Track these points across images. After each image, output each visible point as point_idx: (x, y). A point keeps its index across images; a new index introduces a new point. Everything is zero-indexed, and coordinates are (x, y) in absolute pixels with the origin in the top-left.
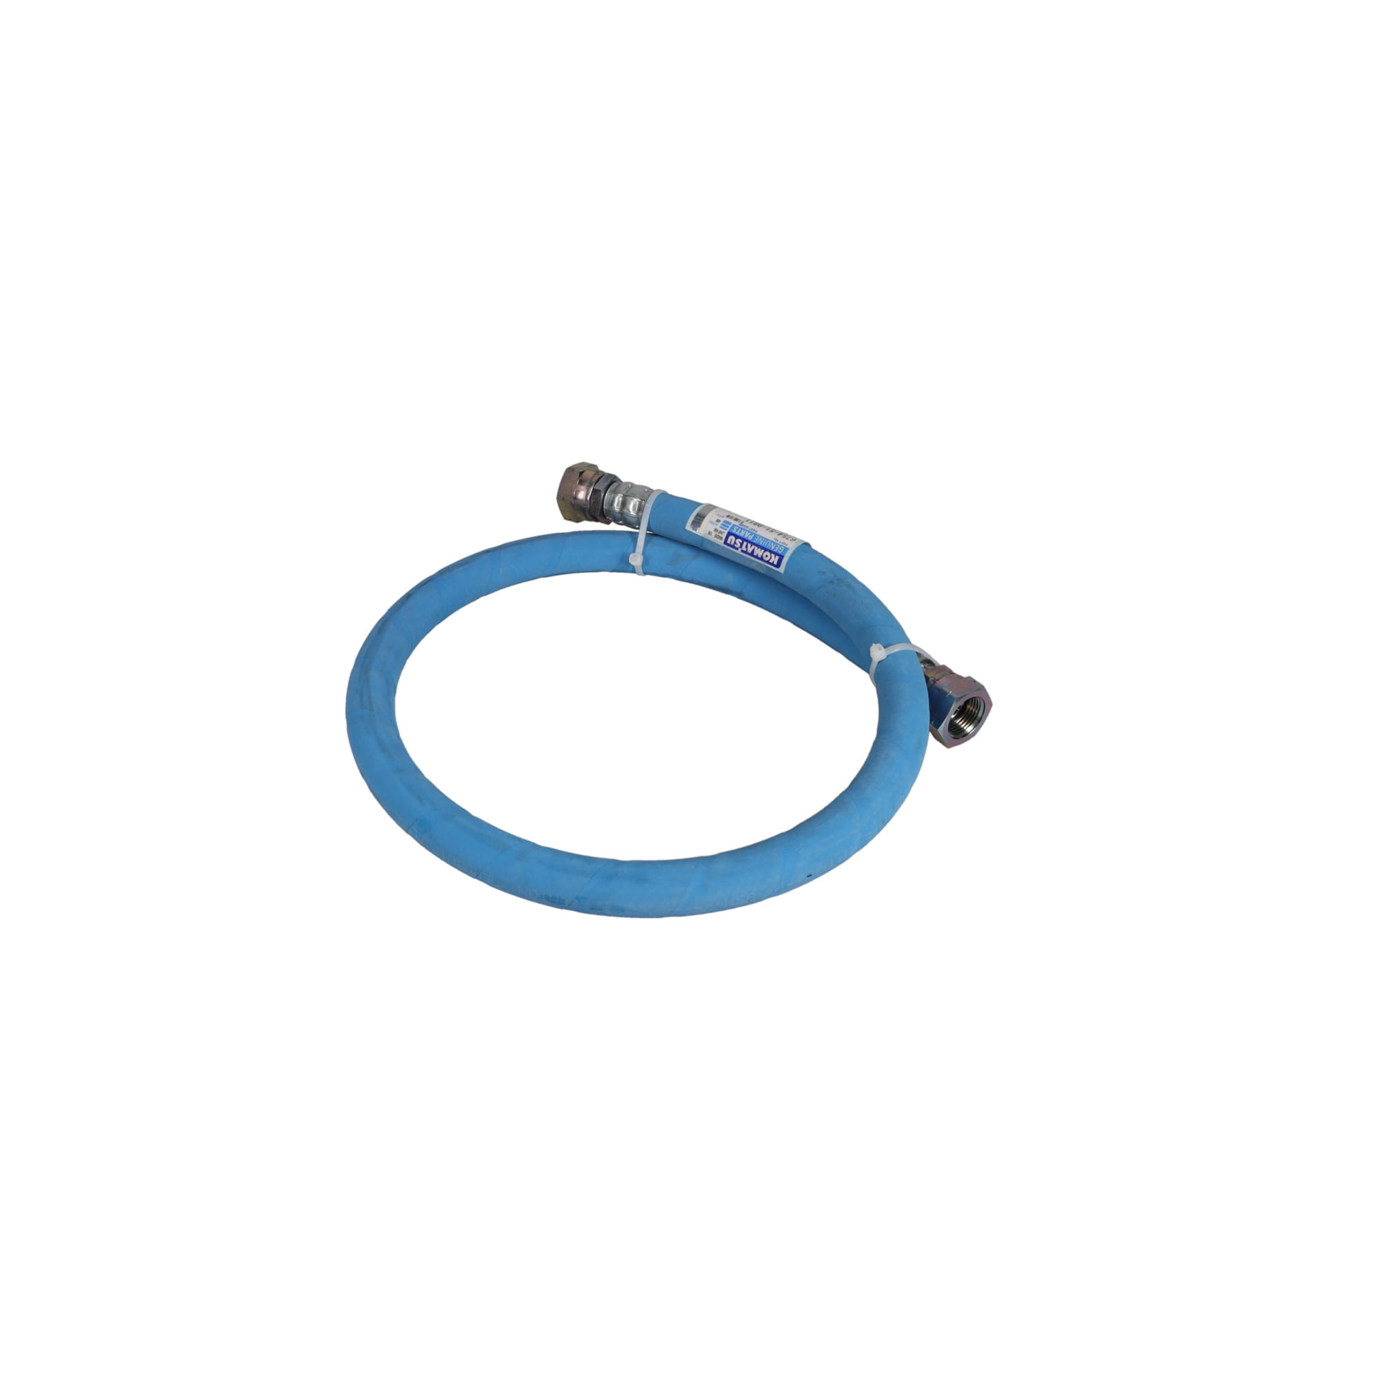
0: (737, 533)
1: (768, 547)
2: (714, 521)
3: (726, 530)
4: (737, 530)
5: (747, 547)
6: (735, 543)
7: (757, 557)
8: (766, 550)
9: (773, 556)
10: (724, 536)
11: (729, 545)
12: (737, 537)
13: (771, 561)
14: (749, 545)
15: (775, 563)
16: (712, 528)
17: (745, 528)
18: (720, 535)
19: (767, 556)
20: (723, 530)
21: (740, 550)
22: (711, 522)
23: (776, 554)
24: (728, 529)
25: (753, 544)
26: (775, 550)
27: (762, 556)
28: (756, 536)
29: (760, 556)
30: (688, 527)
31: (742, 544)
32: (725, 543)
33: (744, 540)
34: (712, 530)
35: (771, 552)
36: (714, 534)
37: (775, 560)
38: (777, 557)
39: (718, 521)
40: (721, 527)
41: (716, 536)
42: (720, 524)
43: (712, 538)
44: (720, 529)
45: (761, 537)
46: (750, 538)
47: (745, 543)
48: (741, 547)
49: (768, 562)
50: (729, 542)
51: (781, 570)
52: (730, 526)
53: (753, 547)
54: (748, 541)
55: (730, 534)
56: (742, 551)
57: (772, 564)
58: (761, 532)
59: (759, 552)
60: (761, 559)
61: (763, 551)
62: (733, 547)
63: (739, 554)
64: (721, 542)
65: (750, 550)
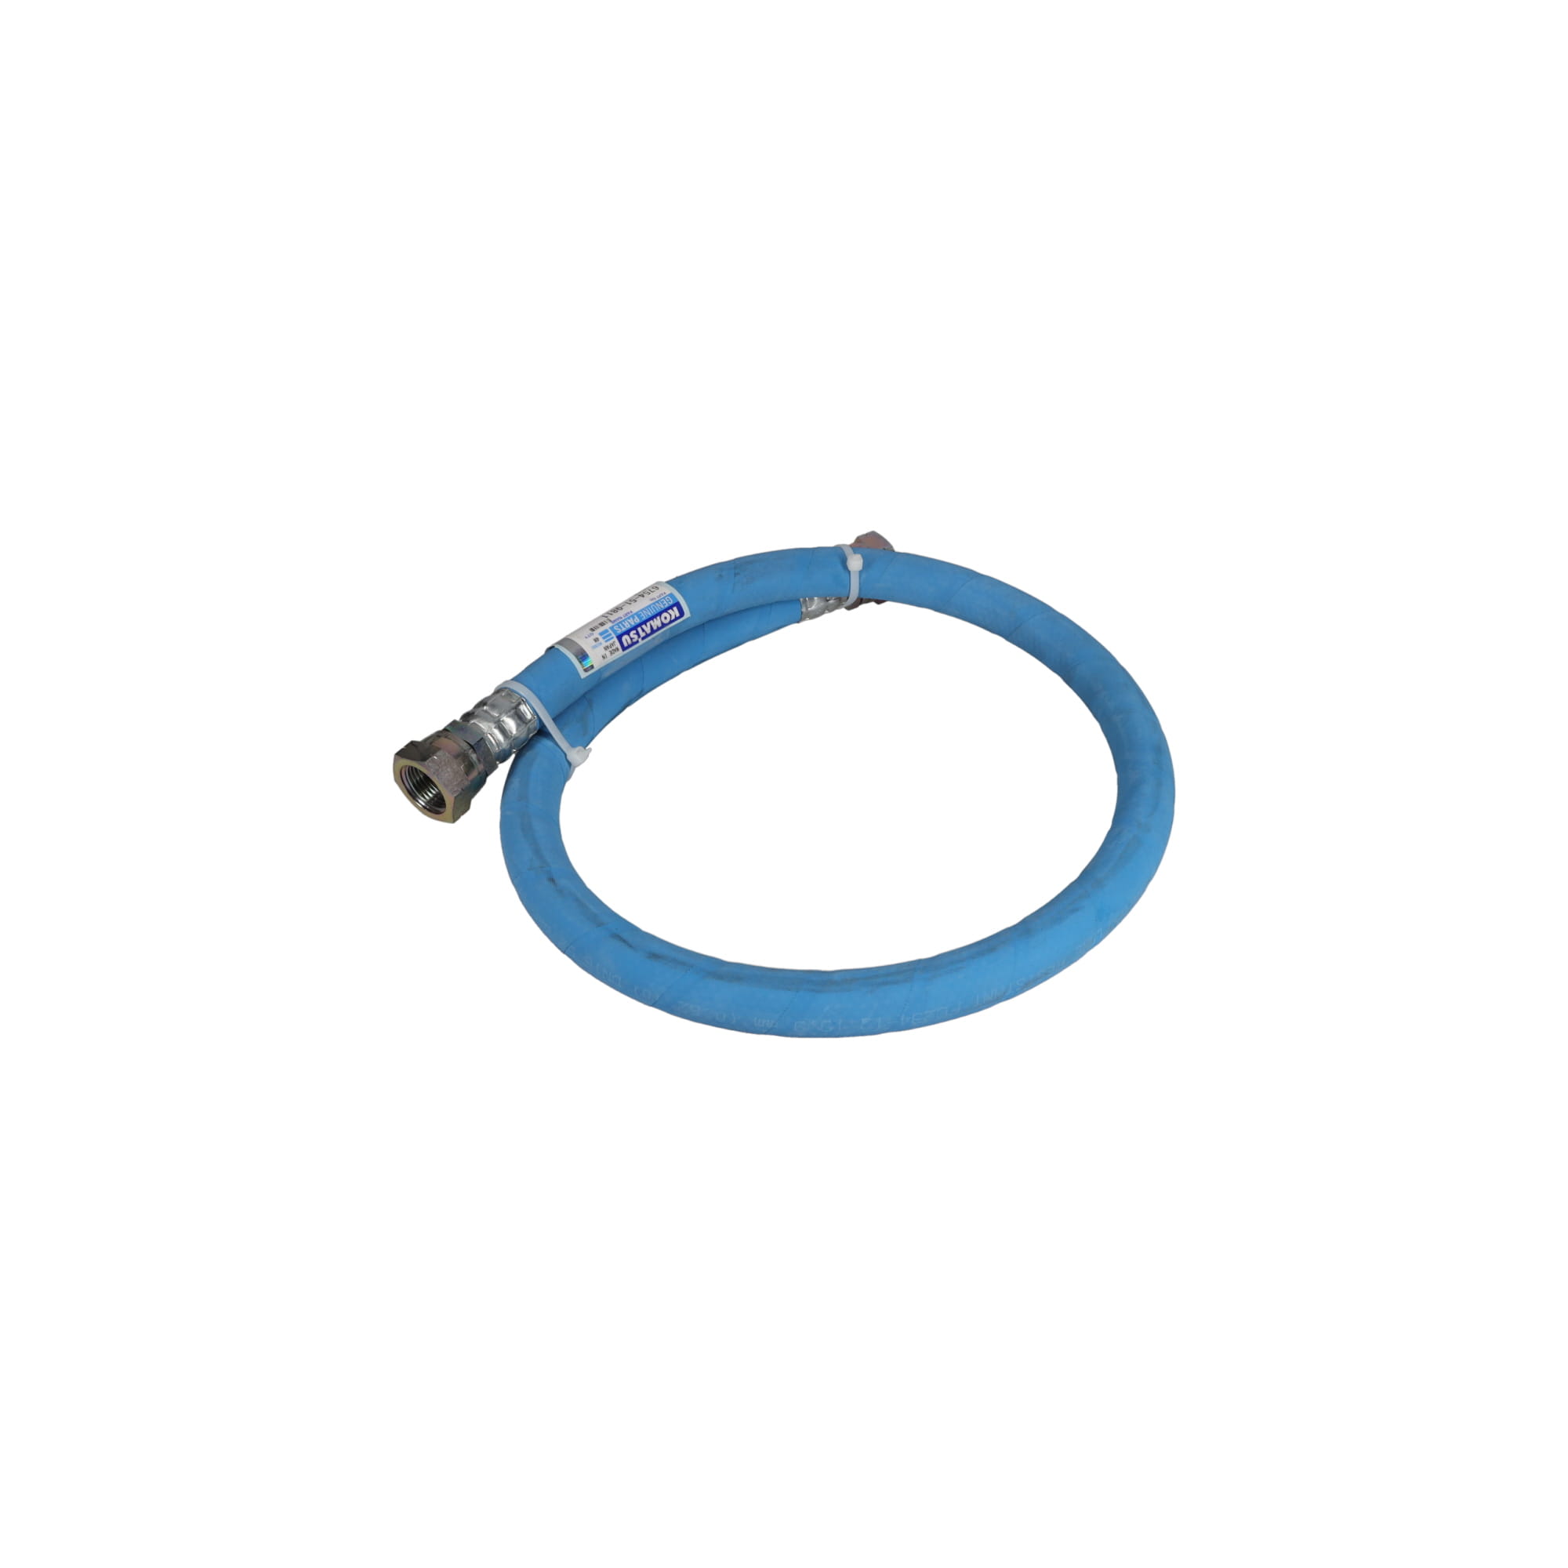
0: (624, 629)
1: (658, 610)
2: (594, 643)
3: (612, 638)
4: (620, 627)
5: (643, 630)
6: (631, 639)
7: (659, 629)
8: (660, 614)
9: (670, 611)
10: (618, 645)
11: (629, 646)
12: (627, 632)
13: (673, 618)
14: (644, 626)
15: (678, 615)
16: (600, 651)
17: (620, 620)
18: (614, 648)
19: (666, 618)
20: (611, 641)
21: (640, 640)
22: (594, 647)
23: (671, 607)
24: (613, 635)
25: (645, 622)
26: (667, 606)
27: (662, 623)
28: (638, 614)
29: (660, 625)
30: (583, 675)
31: (638, 633)
32: (624, 648)
33: (635, 628)
34: (603, 652)
35: (666, 610)
36: (608, 653)
37: (675, 612)
38: (675, 608)
39: (596, 640)
40: (606, 641)
41: (611, 653)
42: (601, 640)
43: (610, 658)
44: (608, 644)
45: (641, 611)
46: (637, 621)
47: (639, 629)
48: (639, 636)
49: (671, 622)
50: (625, 645)
51: (687, 614)
52: (610, 631)
53: (648, 624)
54: (640, 625)
55: (619, 638)
56: (643, 638)
57: (676, 619)
58: (635, 608)
59: (656, 623)
60: (664, 625)
61: (658, 618)
62: (633, 644)
63: (644, 644)
64: (620, 653)
65: (648, 630)
